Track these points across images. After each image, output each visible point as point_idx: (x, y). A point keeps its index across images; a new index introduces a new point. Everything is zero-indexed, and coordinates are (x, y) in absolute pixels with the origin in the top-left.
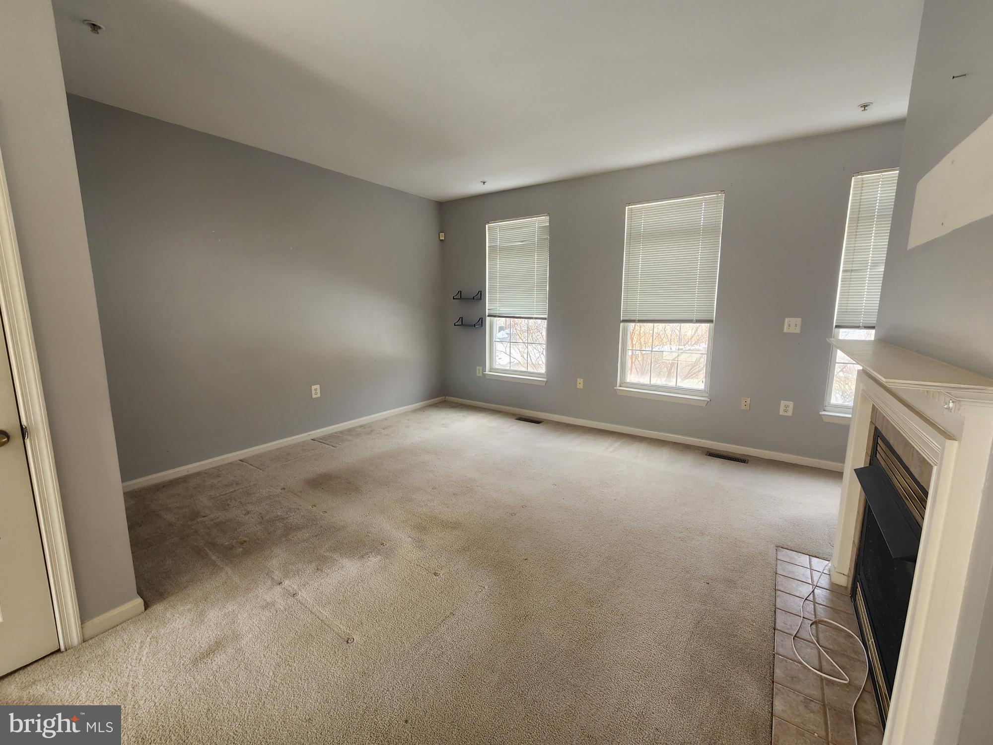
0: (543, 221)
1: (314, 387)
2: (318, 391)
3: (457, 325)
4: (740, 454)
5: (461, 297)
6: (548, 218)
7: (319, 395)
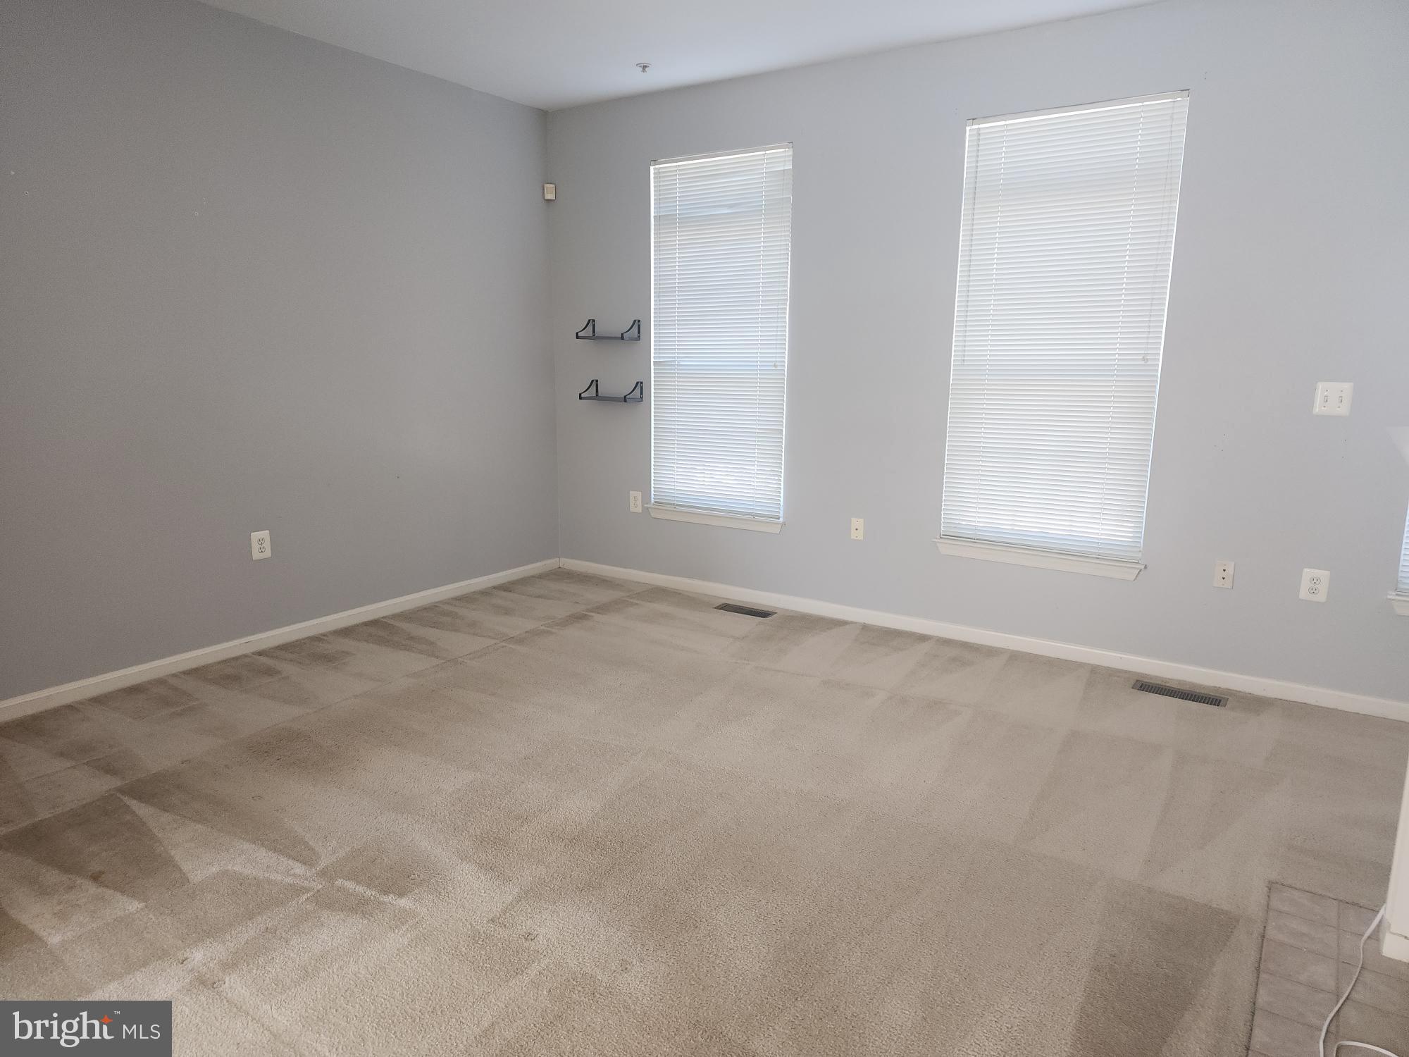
0: (778, 158)
1: (255, 536)
2: (267, 545)
3: (585, 398)
4: (1208, 688)
5: (591, 332)
6: (790, 152)
7: (268, 553)
